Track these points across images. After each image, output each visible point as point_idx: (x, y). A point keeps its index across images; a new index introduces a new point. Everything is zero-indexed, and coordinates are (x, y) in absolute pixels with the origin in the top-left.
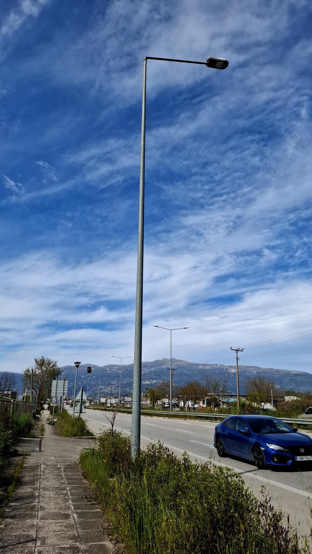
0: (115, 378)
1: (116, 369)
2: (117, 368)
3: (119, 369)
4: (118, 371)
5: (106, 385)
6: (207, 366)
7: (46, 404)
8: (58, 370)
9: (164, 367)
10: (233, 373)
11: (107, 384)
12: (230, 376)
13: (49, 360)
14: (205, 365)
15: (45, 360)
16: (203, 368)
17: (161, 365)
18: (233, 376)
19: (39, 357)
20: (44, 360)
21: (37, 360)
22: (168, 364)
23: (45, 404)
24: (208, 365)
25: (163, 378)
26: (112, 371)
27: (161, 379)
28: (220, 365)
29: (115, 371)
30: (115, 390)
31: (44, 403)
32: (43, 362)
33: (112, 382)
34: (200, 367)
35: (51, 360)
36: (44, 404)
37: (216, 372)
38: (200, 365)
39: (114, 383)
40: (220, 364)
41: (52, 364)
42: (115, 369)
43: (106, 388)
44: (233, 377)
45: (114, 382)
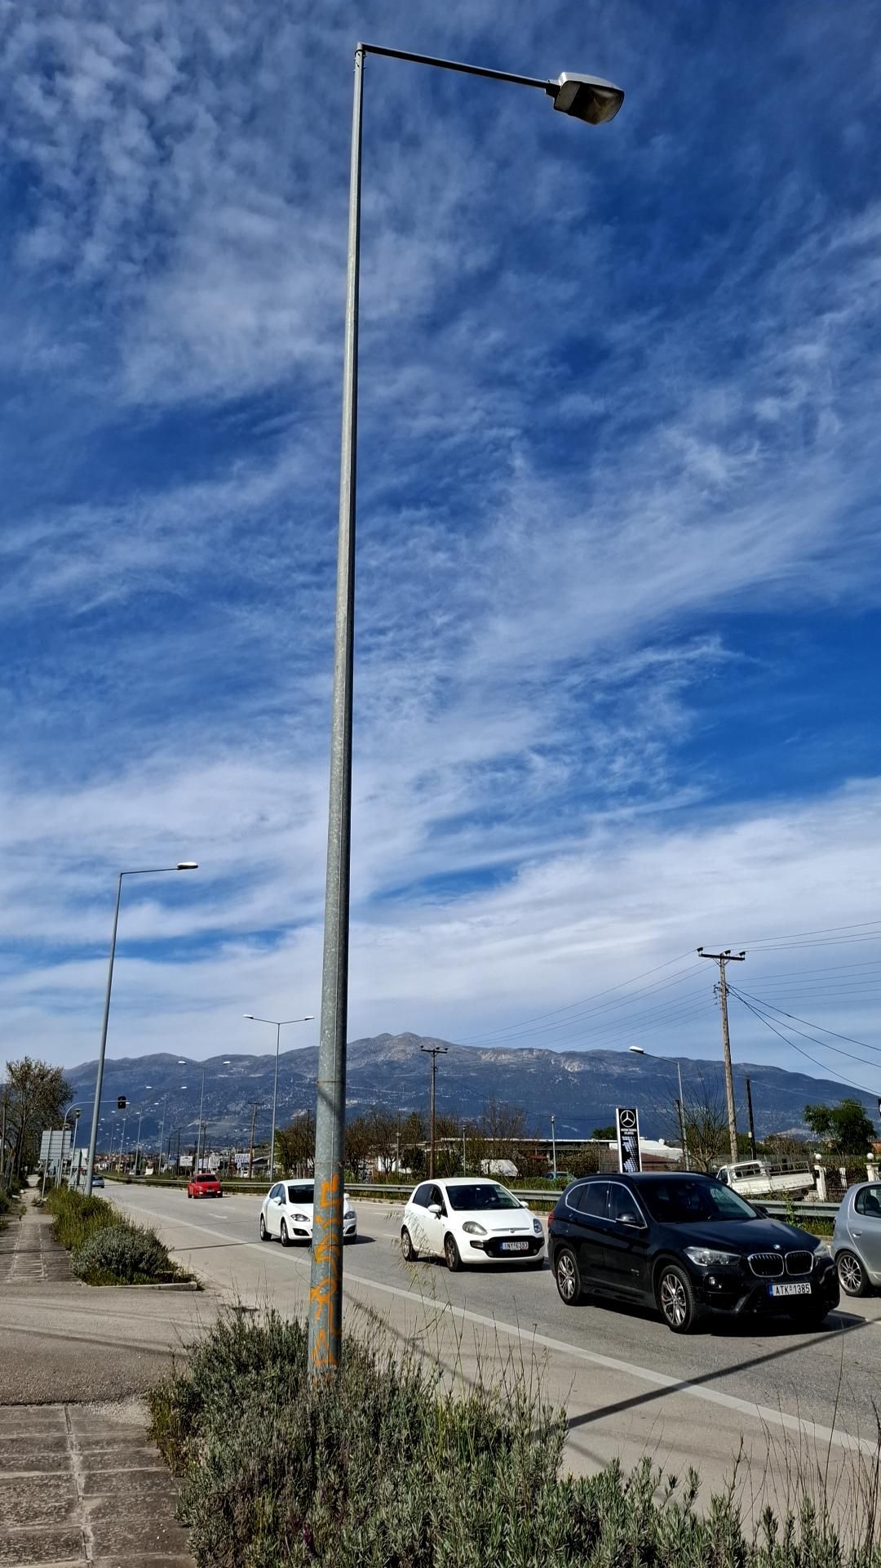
0: (240, 1093)
1: (243, 1067)
2: (247, 1063)
3: (251, 1069)
4: (249, 1074)
5: (214, 1115)
6: (503, 1056)
7: (36, 1173)
8: (64, 1090)
9: (381, 1058)
10: (578, 1073)
11: (215, 1111)
12: (570, 1081)
13: (41, 1066)
14: (498, 1052)
15: (33, 1066)
16: (492, 1060)
17: (374, 1053)
18: (576, 1081)
19: (18, 1059)
20: (29, 1067)
21: (13, 1066)
22: (393, 1051)
23: (31, 1174)
24: (505, 1051)
25: (380, 1092)
26: (231, 1074)
27: (372, 1094)
28: (540, 1050)
29: (239, 1073)
30: (241, 1130)
31: (31, 1172)
32: (29, 1069)
33: (232, 1107)
34: (483, 1057)
35: (47, 1065)
36: (28, 1174)
37: (531, 1072)
38: (485, 1051)
39: (238, 1109)
40: (540, 1048)
41: (50, 1077)
42: (239, 1068)
43: (214, 1125)
44: (575, 1085)
45: (237, 1105)
